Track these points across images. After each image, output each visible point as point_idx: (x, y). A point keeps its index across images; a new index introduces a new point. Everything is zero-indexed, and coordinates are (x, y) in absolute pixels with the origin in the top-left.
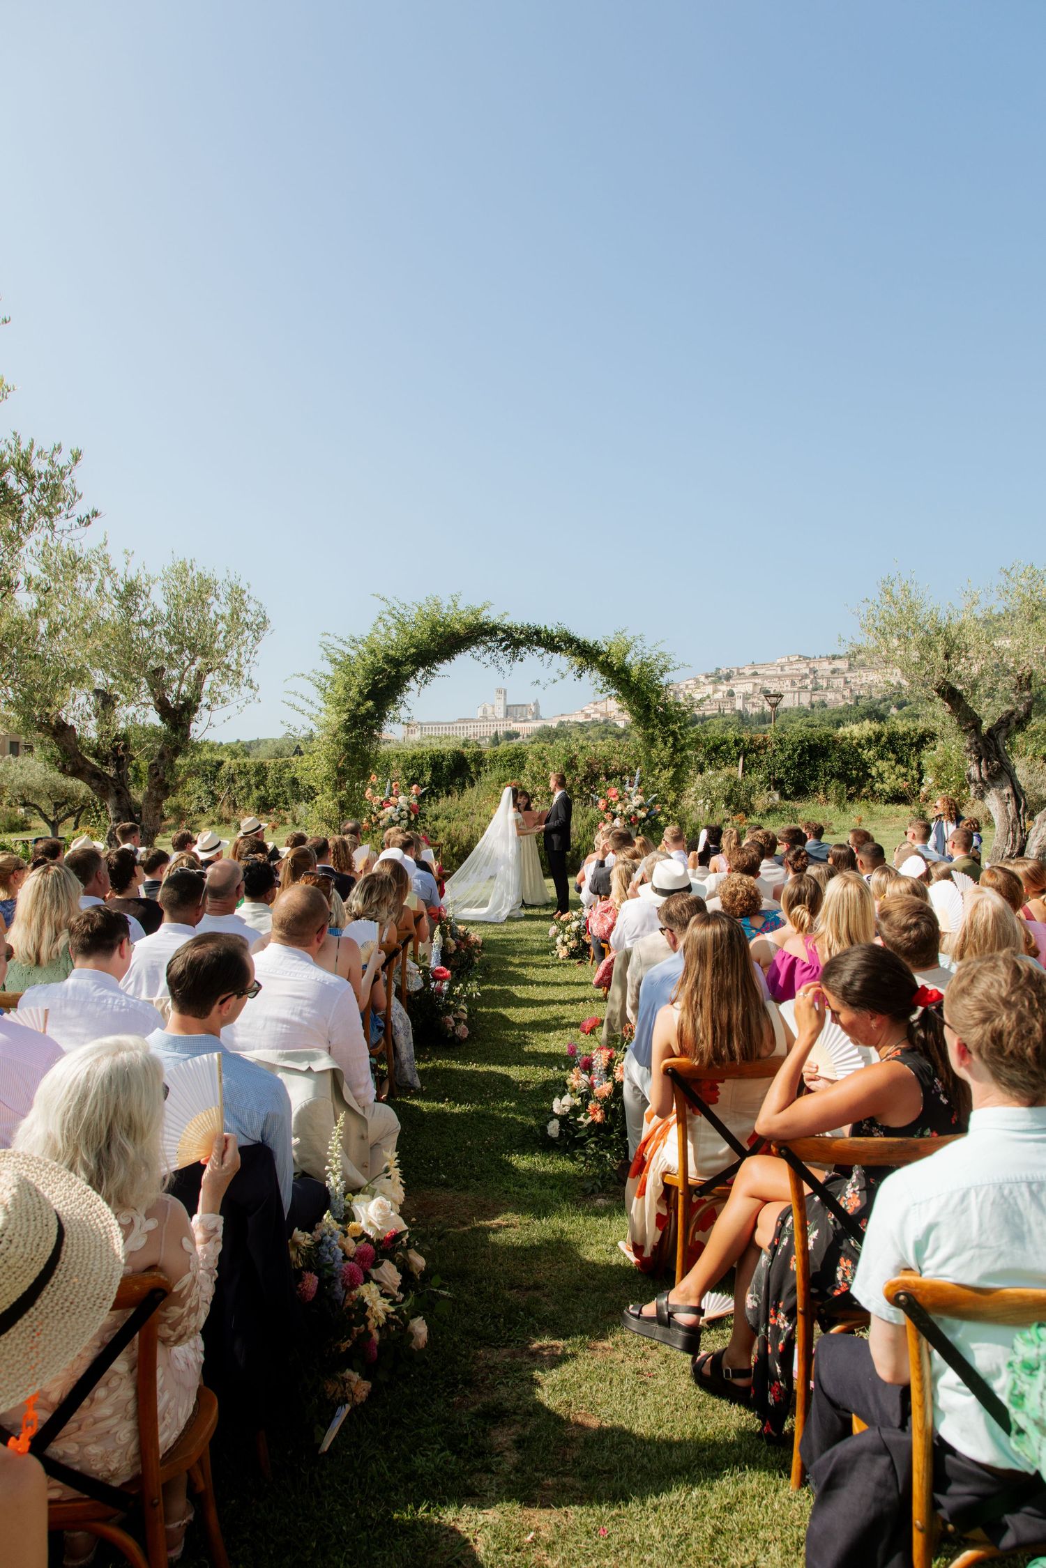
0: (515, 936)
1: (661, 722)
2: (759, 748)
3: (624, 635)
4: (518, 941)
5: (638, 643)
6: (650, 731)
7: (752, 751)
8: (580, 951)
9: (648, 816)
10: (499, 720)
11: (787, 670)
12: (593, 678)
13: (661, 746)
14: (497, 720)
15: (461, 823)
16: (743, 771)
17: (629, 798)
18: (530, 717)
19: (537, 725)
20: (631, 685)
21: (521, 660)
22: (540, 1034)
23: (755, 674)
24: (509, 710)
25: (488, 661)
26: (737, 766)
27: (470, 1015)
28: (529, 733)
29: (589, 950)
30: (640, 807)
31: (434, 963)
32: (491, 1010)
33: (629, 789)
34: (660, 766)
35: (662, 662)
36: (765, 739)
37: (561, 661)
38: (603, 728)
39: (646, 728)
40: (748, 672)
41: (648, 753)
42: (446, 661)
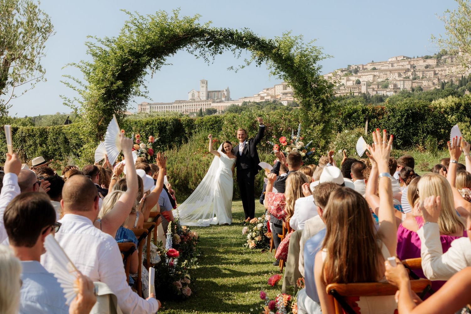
0: (219, 236)
1: (314, 93)
2: (379, 114)
3: (289, 35)
4: (221, 238)
5: (299, 41)
6: (307, 99)
7: (374, 117)
8: (263, 243)
9: (307, 156)
10: (203, 101)
11: (396, 66)
12: (269, 65)
13: (314, 109)
14: (201, 101)
15: (180, 165)
16: (368, 130)
17: (294, 143)
18: (223, 99)
19: (228, 104)
20: (294, 68)
21: (221, 53)
22: (239, 294)
23: (374, 69)
24: (210, 95)
25: (198, 54)
26: (364, 127)
27: (192, 282)
28: (223, 110)
29: (269, 243)
30: (302, 149)
31: (168, 247)
32: (205, 280)
33: (293, 137)
34: (314, 123)
35: (315, 54)
36: (382, 109)
37: (247, 54)
38: (273, 106)
39: (304, 97)
40: (370, 67)
41: (306, 114)
42: (170, 54)
